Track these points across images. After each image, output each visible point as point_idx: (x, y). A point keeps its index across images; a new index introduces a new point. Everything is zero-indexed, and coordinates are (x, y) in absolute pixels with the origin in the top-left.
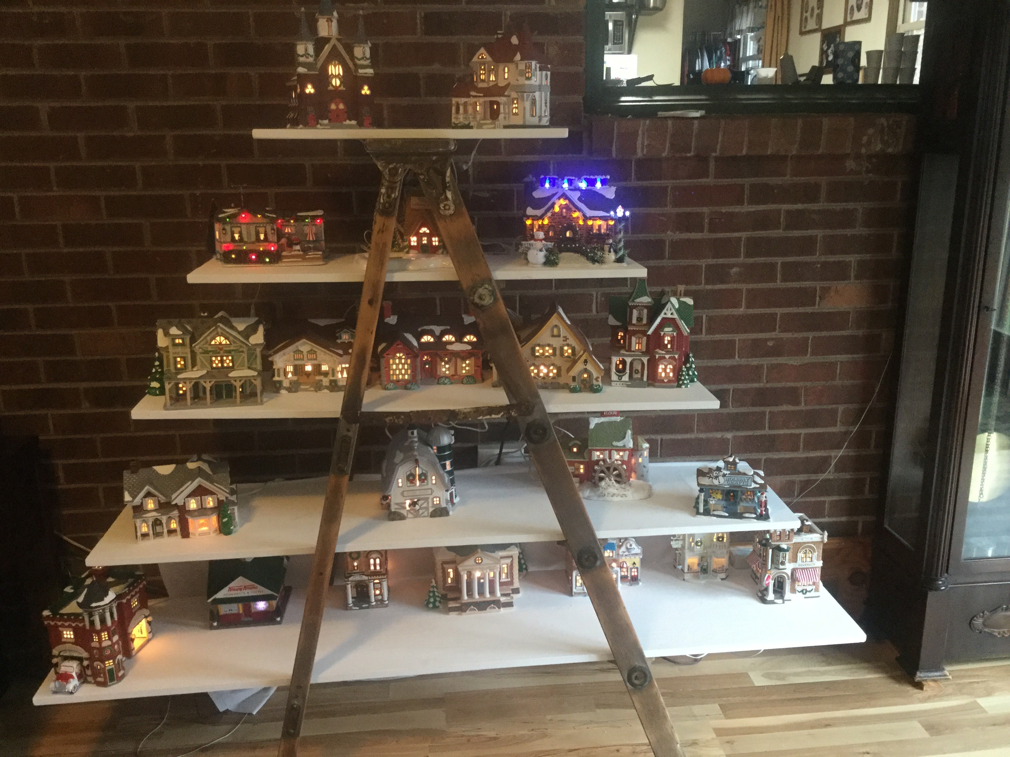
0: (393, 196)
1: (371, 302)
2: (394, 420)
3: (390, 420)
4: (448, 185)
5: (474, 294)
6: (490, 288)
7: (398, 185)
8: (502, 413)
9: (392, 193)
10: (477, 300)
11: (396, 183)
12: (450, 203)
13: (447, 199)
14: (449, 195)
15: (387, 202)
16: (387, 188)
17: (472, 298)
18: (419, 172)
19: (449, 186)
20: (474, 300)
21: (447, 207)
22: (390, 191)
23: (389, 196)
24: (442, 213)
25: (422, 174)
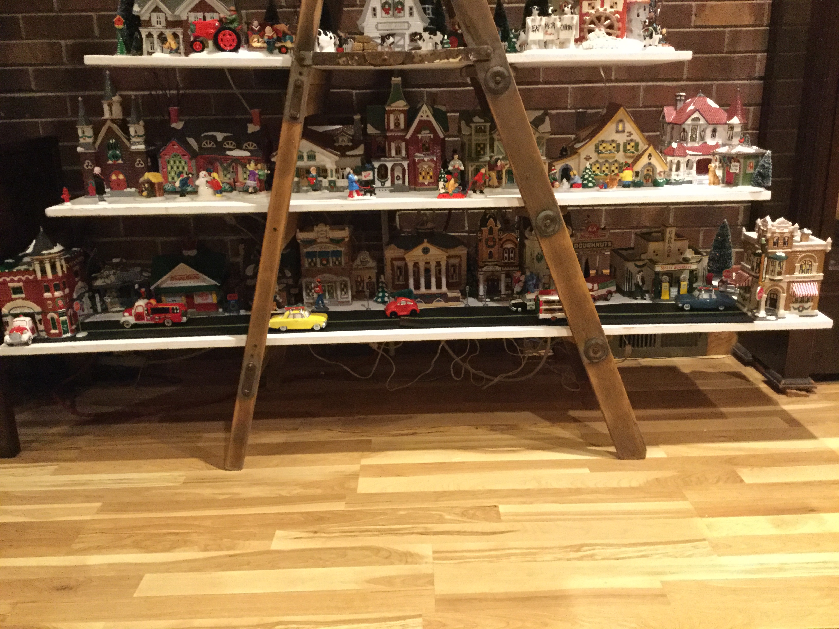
2: (348, 61)
8: (460, 57)
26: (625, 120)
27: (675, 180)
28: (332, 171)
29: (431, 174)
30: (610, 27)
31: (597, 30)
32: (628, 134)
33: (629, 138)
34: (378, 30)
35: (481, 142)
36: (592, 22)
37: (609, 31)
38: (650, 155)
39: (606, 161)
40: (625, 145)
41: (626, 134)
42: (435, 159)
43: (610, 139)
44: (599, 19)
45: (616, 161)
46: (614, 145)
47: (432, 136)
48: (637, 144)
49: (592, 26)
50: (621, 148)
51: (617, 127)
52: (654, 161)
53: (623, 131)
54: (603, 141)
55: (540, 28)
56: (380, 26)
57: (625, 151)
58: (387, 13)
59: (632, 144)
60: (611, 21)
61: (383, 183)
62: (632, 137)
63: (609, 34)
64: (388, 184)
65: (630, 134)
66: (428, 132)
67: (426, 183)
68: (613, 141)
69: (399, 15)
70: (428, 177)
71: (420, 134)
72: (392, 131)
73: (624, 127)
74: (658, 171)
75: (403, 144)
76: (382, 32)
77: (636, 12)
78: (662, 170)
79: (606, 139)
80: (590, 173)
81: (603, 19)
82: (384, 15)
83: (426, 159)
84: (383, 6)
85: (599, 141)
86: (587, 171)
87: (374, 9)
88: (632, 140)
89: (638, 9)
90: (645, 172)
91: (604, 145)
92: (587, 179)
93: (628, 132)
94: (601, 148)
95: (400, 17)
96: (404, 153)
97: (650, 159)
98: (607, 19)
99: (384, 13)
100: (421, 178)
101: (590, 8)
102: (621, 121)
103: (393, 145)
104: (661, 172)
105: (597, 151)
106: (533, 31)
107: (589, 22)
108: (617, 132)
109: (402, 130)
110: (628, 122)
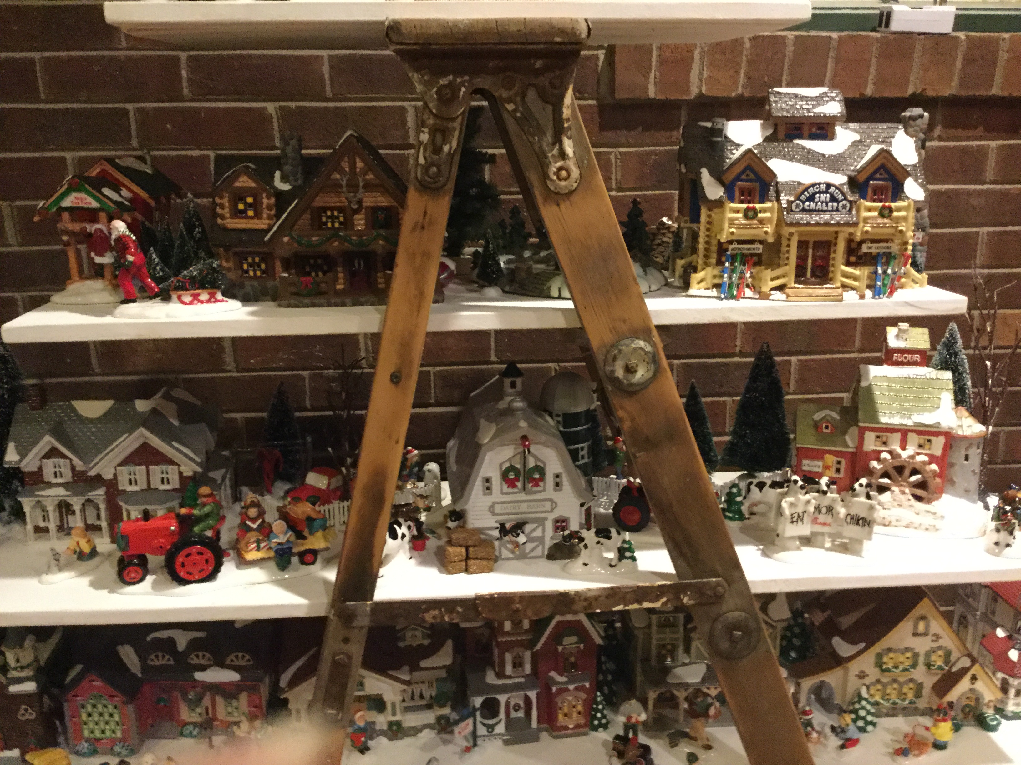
0: (446, 148)
1: (396, 379)
2: (443, 617)
3: (434, 617)
4: (566, 125)
5: (615, 358)
6: (648, 348)
7: (456, 125)
8: (664, 600)
9: (444, 142)
10: (620, 373)
11: (454, 119)
12: (571, 164)
13: (563, 155)
14: (569, 147)
15: (433, 164)
16: (433, 132)
17: (608, 368)
18: (505, 94)
19: (569, 128)
20: (613, 371)
21: (564, 173)
22: (439, 137)
23: (437, 150)
24: (552, 188)
25: (510, 101)
26: (928, 615)
27: (1012, 712)
28: (393, 705)
29: (580, 708)
30: (922, 485)
31: (895, 488)
32: (934, 638)
33: (935, 645)
34: (493, 514)
35: (668, 641)
36: (886, 475)
37: (919, 492)
38: (974, 678)
39: (895, 681)
40: (928, 654)
41: (929, 638)
42: (587, 685)
43: (902, 647)
44: (900, 469)
45: (911, 680)
46: (908, 655)
47: (582, 646)
48: (948, 654)
49: (885, 481)
50: (921, 660)
51: (916, 626)
52: (979, 686)
53: (925, 634)
54: (890, 650)
55: (806, 515)
56: (498, 509)
57: (929, 665)
58: (511, 484)
59: (940, 653)
60: (923, 476)
61: (490, 728)
62: (941, 643)
63: (919, 498)
64: (500, 729)
65: (937, 637)
66: (574, 639)
67: (571, 726)
68: (907, 649)
69: (535, 489)
70: (575, 715)
71: (561, 645)
72: (508, 634)
73: (927, 627)
74: (986, 701)
75: (527, 655)
76: (500, 518)
77: (963, 453)
78: (993, 698)
79: (894, 647)
80: (869, 707)
81: (907, 472)
82: (505, 487)
83: (571, 687)
84: (505, 476)
85: (883, 650)
86: (864, 703)
87: (488, 480)
88: (940, 648)
89: (967, 449)
90: (964, 702)
91: (891, 655)
92: (863, 718)
93: (934, 635)
94: (885, 659)
95: (536, 492)
96: (528, 669)
97: (973, 684)
98: (915, 472)
99: (505, 486)
100: (560, 716)
101: (878, 443)
102: (923, 618)
103: (508, 657)
104: (990, 701)
105: (879, 664)
106: (792, 522)
107: (880, 473)
108: (915, 634)
109: (526, 632)
110: (934, 618)
